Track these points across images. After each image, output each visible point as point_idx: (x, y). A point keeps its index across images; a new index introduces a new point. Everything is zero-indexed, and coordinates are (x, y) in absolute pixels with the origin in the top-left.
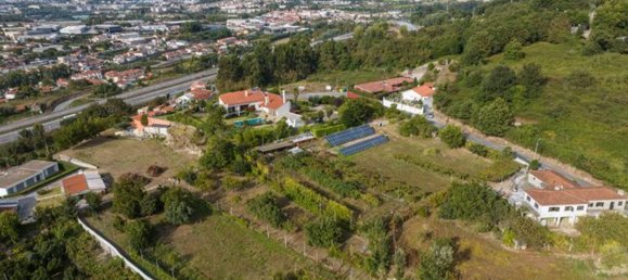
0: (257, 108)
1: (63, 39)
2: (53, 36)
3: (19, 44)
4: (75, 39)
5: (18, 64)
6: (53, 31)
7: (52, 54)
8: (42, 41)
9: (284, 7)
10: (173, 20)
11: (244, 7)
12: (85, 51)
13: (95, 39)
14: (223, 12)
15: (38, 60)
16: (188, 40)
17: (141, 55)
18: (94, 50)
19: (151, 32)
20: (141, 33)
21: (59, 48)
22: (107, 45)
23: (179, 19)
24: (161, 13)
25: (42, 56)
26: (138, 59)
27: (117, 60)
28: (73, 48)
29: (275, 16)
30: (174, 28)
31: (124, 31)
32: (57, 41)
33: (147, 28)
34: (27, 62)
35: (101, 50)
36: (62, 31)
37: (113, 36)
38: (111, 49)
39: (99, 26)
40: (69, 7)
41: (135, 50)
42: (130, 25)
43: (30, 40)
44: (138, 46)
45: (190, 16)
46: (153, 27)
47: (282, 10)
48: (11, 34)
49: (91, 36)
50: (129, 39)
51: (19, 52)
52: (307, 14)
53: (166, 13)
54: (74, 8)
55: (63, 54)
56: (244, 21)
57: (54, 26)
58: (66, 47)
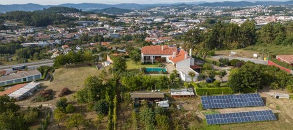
0: (168, 60)
1: (153, 23)
2: (150, 22)
3: (137, 24)
4: (158, 24)
5: (132, 32)
6: (152, 20)
7: (145, 29)
8: (146, 24)
9: (268, 14)
10: (204, 18)
11: (245, 14)
12: (159, 28)
13: (165, 24)
14: (233, 16)
15: (139, 31)
16: (206, 27)
17: (181, 32)
18: (163, 29)
19: (191, 23)
20: (186, 23)
21: (149, 27)
22: (169, 27)
23: (208, 18)
24: (202, 15)
25: (142, 29)
26: (179, 34)
27: (170, 33)
28: (154, 27)
29: (260, 18)
30: (203, 21)
31: (181, 22)
32: (151, 24)
33: (190, 21)
34: (135, 31)
35: (166, 29)
36: (154, 20)
37: (174, 23)
38: (170, 29)
39: (170, 19)
40: (168, 13)
41: (180, 30)
42: (183, 19)
43: (141, 23)
44: (182, 28)
45: (214, 17)
46: (193, 21)
47: (266, 15)
48: (136, 21)
49: (164, 23)
50: (178, 25)
51: (134, 27)
52: (282, 18)
53: (204, 15)
54: (169, 13)
55: (150, 29)
56: (240, 20)
57: (152, 18)
58: (151, 27)
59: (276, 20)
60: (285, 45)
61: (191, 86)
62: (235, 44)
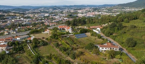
1: (45, 17)
2: (43, 16)
3: (37, 17)
4: (47, 17)
5: (35, 21)
6: (43, 15)
7: (42, 19)
8: (41, 17)
9: (92, 11)
10: (67, 14)
11: (83, 11)
12: (48, 19)
13: (50, 17)
14: (78, 12)
15: (39, 20)
16: (68, 18)
17: (58, 20)
18: (50, 19)
19: (61, 16)
20: (59, 16)
21: (43, 18)
22: (52, 18)
23: (68, 13)
24: (65, 12)
25: (40, 20)
26: (57, 21)
27: (53, 21)
28: (46, 18)
29: (89, 13)
30: (66, 15)
31: (57, 16)
32: (43, 17)
33: (61, 15)
34: (37, 21)
35: (51, 19)
36: (45, 15)
37: (54, 17)
38: (53, 19)
39: (52, 14)
41: (57, 19)
42: (58, 14)
43: (39, 17)
44: (58, 19)
45: (71, 13)
46: (62, 15)
47: (91, 12)
48: (36, 16)
49: (50, 16)
50: (57, 17)
51: (36, 19)
52: (97, 13)
53: (66, 12)
54: (49, 11)
55: (44, 20)
56: (81, 14)
57: (44, 14)
58: (45, 18)
59: (95, 14)
60: (93, 24)
61: (72, 33)
62: (80, 24)
